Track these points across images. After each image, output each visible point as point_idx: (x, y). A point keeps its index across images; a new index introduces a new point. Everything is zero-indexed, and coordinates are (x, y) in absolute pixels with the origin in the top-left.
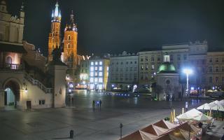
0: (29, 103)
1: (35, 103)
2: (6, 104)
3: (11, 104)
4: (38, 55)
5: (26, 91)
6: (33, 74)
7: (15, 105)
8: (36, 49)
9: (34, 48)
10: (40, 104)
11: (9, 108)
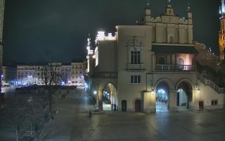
0: (201, 103)
1: (207, 104)
2: (178, 104)
3: (183, 105)
4: (210, 54)
5: (199, 92)
6: (205, 74)
7: (187, 105)
8: (207, 48)
9: (204, 47)
10: (212, 104)
11: (181, 109)
